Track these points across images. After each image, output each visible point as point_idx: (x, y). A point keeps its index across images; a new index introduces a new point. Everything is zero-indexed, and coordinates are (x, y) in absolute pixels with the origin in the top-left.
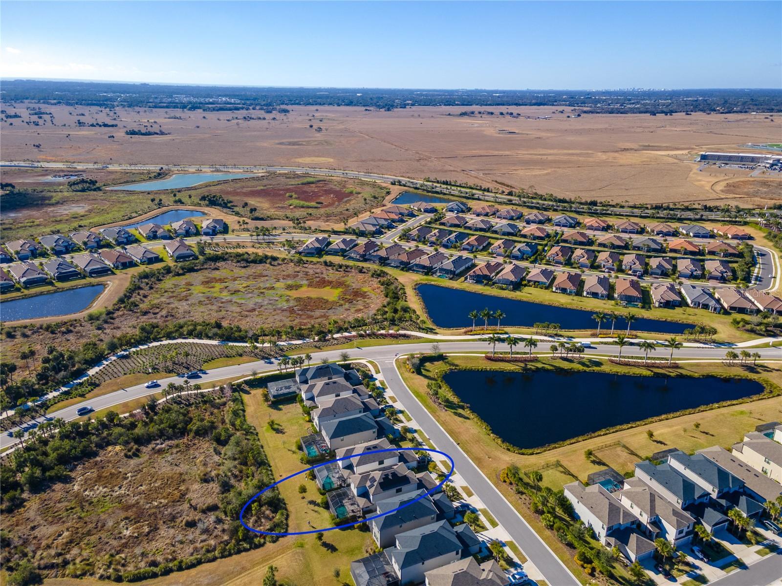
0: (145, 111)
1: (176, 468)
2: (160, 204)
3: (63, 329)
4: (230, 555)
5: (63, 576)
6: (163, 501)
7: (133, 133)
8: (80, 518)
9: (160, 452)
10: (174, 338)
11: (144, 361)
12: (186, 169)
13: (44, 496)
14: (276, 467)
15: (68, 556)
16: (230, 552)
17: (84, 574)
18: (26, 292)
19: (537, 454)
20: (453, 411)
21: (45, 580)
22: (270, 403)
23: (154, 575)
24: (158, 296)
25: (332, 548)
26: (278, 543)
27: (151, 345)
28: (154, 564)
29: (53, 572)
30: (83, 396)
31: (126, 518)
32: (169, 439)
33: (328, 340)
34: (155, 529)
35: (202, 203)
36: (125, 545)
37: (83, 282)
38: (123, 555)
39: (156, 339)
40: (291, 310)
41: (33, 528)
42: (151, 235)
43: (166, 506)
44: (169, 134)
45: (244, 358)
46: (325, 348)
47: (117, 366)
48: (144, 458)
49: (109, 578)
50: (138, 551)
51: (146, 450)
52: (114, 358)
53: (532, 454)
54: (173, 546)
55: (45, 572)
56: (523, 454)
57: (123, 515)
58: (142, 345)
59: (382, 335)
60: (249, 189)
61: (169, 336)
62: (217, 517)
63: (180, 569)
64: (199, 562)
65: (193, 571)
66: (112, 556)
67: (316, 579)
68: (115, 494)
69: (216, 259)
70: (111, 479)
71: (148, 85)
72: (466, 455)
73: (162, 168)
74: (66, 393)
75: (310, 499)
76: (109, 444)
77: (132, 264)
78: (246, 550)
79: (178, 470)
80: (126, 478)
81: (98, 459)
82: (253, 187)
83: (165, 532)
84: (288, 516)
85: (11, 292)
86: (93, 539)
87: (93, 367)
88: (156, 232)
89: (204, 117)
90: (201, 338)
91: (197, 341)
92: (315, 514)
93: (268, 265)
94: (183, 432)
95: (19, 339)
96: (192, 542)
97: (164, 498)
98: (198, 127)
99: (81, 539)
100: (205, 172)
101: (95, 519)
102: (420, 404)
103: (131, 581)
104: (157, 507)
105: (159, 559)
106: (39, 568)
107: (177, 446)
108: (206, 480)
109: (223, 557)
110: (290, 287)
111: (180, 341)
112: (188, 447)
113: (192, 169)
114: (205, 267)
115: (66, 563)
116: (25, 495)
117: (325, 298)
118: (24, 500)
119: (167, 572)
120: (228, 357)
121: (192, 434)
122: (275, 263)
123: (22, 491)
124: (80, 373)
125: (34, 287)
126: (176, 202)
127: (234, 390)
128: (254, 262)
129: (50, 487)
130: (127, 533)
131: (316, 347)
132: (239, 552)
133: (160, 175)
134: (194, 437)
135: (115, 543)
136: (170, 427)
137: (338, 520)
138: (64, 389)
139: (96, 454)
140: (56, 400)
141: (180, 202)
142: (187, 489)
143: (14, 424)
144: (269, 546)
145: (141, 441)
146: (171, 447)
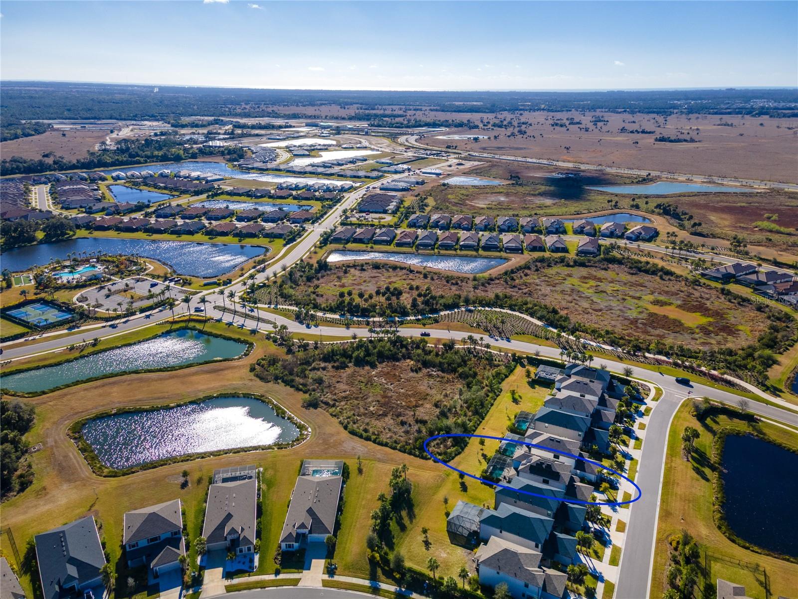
0: (698, 118)
1: (429, 389)
2: (616, 206)
3: (454, 282)
4: (404, 452)
5: (328, 411)
6: (403, 403)
7: (662, 140)
8: (360, 389)
9: (430, 376)
10: (514, 310)
11: (477, 317)
12: (676, 177)
13: (357, 369)
14: (487, 422)
15: (337, 404)
16: (405, 450)
17: (335, 416)
18: (459, 252)
19: (753, 551)
20: (696, 465)
21: (319, 409)
22: (530, 380)
23: (361, 437)
24: (536, 277)
25: (464, 488)
26: (437, 464)
27: (494, 309)
28: (366, 431)
29: (325, 407)
30: (424, 325)
31: (378, 401)
32: (443, 371)
33: (637, 356)
34: (385, 415)
35: (657, 210)
36: (365, 414)
37: (498, 254)
38: (359, 418)
39: (502, 307)
40: (634, 322)
41: (338, 382)
42: (579, 229)
43: (402, 407)
44: (699, 141)
45: (548, 342)
46: (627, 361)
47: (460, 315)
48: (420, 375)
49: (342, 424)
50: (367, 420)
51: (425, 371)
52: (463, 309)
53: (747, 548)
54: (384, 429)
55: (323, 405)
56: (733, 541)
57: (379, 398)
58: (489, 307)
59: (701, 372)
60: (726, 204)
61: (511, 308)
62: (419, 428)
63: (374, 442)
64: (386, 445)
65: (379, 447)
66: (354, 415)
67: (435, 497)
68: (386, 386)
69: (613, 261)
70: (392, 377)
71: (734, 89)
72: (659, 503)
73: (649, 174)
74: (418, 320)
75: (485, 453)
76: (410, 358)
77: (542, 249)
78: (415, 456)
79: (429, 391)
80: (399, 381)
81: (397, 363)
82: (734, 202)
83: (389, 420)
84: (459, 453)
85: (451, 249)
86: (356, 402)
87: (446, 310)
88: (584, 228)
89: (761, 124)
90: (532, 316)
91: (528, 318)
92: (478, 463)
93: (657, 278)
94: (454, 371)
95: (429, 280)
96: (395, 433)
97: (405, 402)
98: (742, 135)
99: (351, 399)
100: (696, 182)
101: (366, 393)
102: (666, 443)
103: (350, 432)
104: (398, 405)
105: (371, 430)
106: (322, 401)
107: (442, 377)
108: (436, 406)
109: (400, 450)
110: (656, 302)
111: (517, 314)
112: (448, 381)
113: (682, 178)
114: (597, 265)
115: (334, 405)
116: (350, 365)
117: (683, 322)
118: (348, 367)
119: (368, 439)
120: (536, 336)
121: (457, 374)
122: (666, 278)
123: (350, 362)
124: (436, 311)
125: (466, 250)
126: (632, 206)
127: (514, 360)
128: (647, 272)
129: (364, 366)
130: (372, 409)
131: (619, 357)
132: (410, 453)
133: (645, 181)
134: (457, 378)
135: (362, 410)
136: (447, 363)
137: (485, 474)
138: (420, 317)
139: (398, 360)
140: (411, 322)
141: (637, 207)
142: (422, 404)
143: (380, 326)
144: (431, 462)
145: (426, 364)
146: (438, 376)
